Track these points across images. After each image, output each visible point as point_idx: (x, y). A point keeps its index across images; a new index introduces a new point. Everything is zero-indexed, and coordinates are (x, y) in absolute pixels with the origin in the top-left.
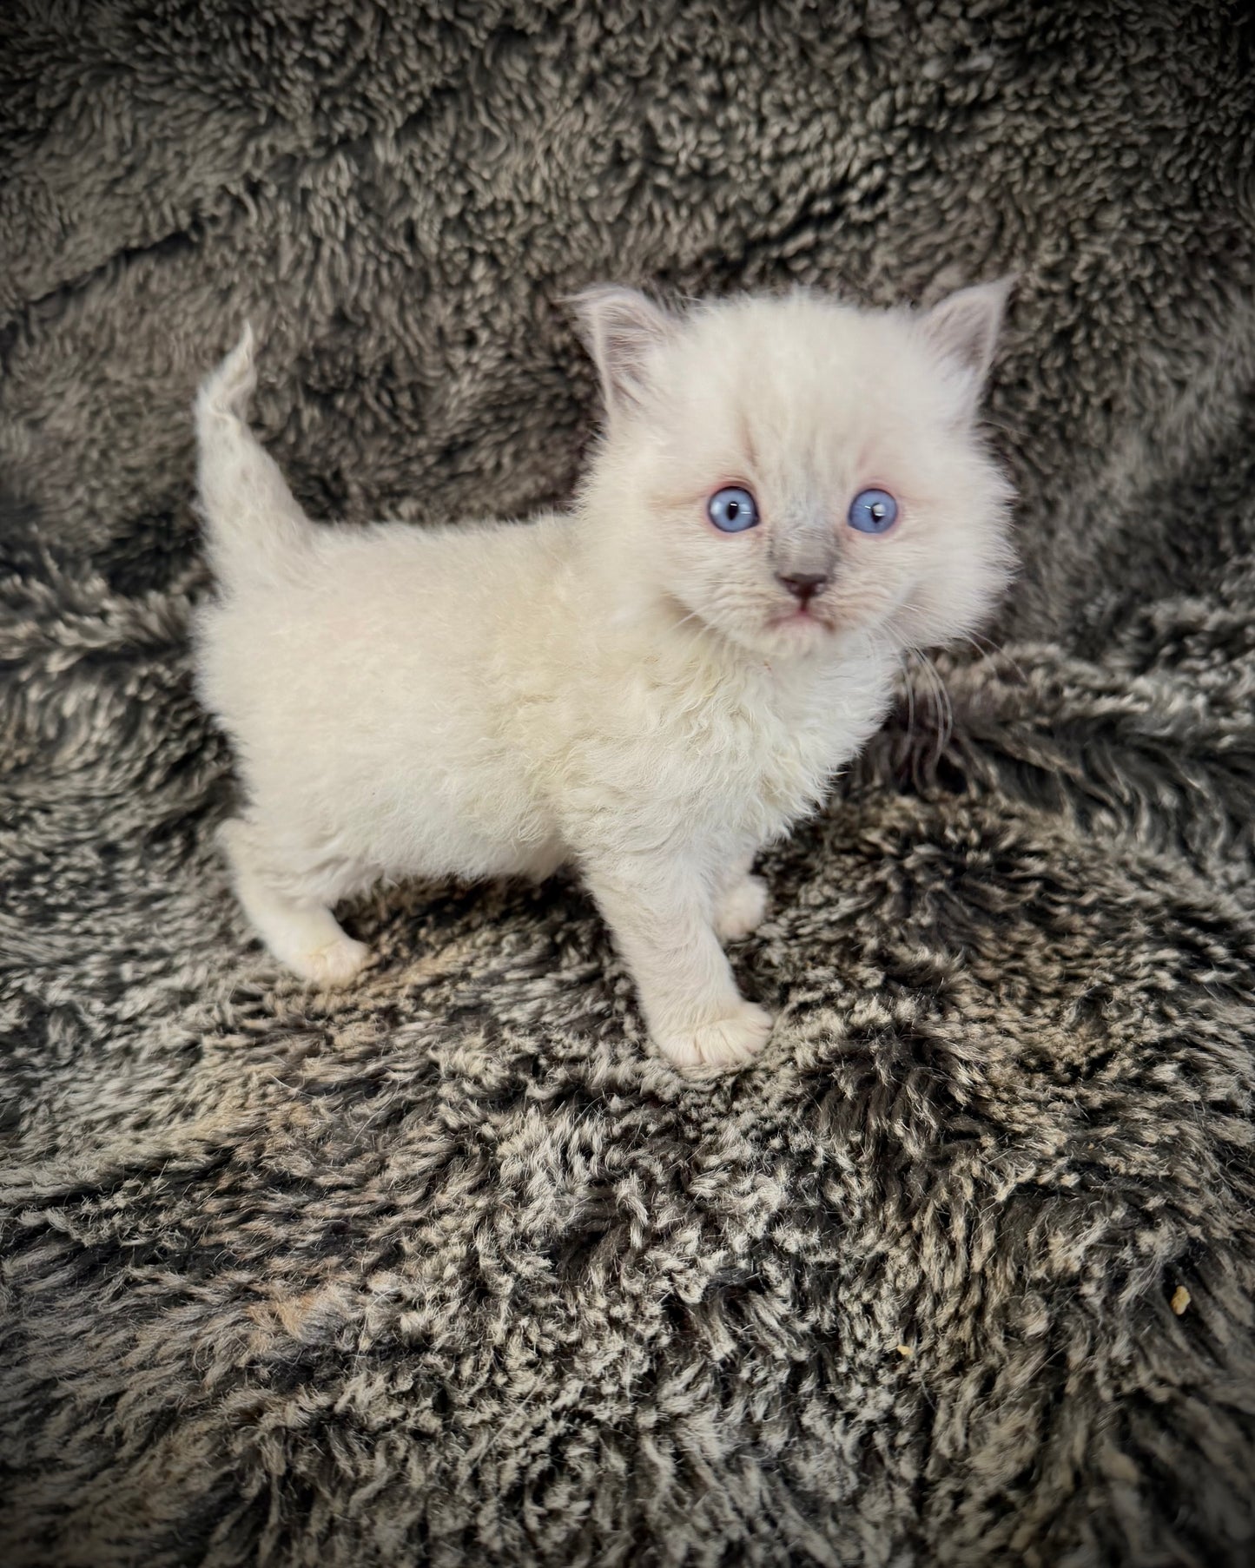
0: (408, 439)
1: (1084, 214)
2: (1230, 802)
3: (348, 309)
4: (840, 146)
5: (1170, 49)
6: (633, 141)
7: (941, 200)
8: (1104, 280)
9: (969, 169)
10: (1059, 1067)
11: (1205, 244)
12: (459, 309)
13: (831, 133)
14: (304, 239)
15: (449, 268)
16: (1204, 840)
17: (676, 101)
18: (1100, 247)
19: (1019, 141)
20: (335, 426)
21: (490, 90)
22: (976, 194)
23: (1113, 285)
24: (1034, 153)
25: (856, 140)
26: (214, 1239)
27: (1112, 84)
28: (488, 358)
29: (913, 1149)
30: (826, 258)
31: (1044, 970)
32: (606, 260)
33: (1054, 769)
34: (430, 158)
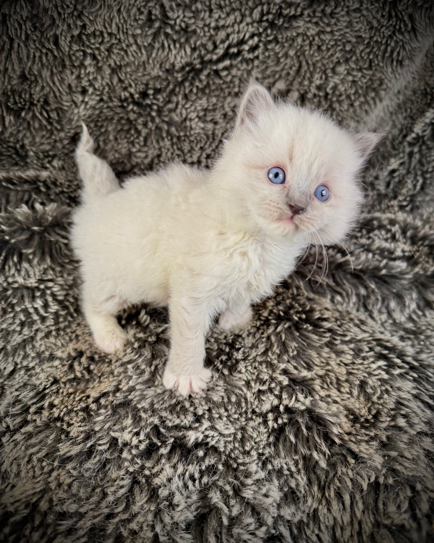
0: (55, 132)
1: (331, 66)
2: (382, 292)
3: (26, 72)
4: (242, 26)
5: (365, 6)
6: (157, 12)
8: (337, 93)
9: (290, 42)
10: (362, 420)
11: (373, 84)
12: (79, 77)
13: (238, 20)
15: (74, 58)
16: (373, 305)
18: (336, 80)
19: (309, 34)
20: (21, 124)
22: (292, 53)
23: (341, 95)
24: (314, 39)
25: (248, 24)
27: (343, 16)
28: (92, 100)
30: (234, 72)
32: (144, 62)
33: (325, 283)
34: (65, 7)
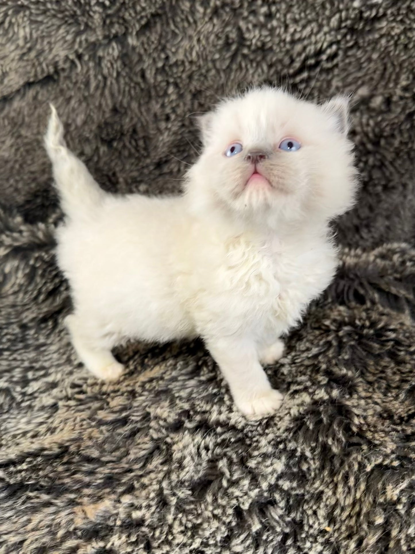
0: (143, 159)
3: (118, 106)
4: (319, 36)
6: (233, 35)
7: (360, 58)
9: (372, 46)
10: (396, 417)
12: (163, 106)
13: (315, 30)
14: (100, 77)
15: (158, 89)
17: (251, 18)
19: (393, 33)
20: (113, 154)
21: (175, 15)
22: (375, 56)
24: (399, 38)
25: (325, 34)
26: (61, 481)
28: (174, 126)
29: (335, 450)
30: (313, 83)
31: (393, 377)
32: (223, 85)
33: (401, 296)
34: (150, 43)
